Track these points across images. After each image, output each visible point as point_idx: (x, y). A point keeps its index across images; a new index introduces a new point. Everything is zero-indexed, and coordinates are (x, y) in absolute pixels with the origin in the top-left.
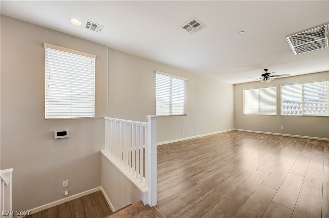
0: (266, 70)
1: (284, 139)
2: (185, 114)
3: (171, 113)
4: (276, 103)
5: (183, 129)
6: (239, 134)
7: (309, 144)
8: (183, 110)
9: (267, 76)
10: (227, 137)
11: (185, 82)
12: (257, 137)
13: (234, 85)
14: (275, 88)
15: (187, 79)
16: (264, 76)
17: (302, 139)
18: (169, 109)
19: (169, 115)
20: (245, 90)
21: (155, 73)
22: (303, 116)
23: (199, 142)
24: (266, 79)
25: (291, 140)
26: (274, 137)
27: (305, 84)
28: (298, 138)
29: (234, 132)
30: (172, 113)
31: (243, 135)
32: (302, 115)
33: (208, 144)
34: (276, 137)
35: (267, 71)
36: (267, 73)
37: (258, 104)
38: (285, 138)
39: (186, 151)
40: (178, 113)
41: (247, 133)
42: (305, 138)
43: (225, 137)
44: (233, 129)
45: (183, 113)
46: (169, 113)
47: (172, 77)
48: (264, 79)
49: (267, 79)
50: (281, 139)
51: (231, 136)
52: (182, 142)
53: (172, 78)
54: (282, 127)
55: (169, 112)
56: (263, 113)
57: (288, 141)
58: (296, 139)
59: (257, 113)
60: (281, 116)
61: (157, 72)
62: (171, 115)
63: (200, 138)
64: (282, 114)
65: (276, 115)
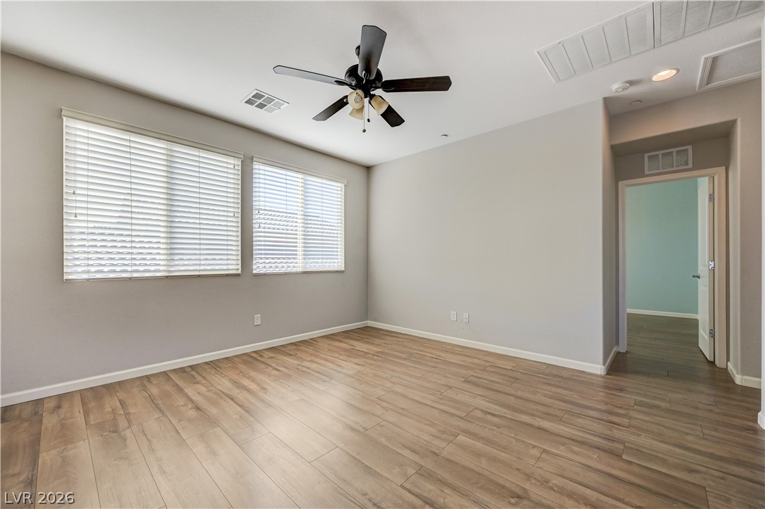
64: (254, 272)
65: (239, 272)
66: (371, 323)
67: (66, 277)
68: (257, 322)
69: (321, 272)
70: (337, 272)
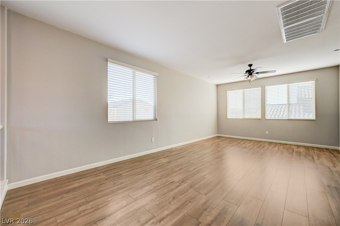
0: (250, 65)
1: (270, 146)
2: (155, 119)
3: (134, 118)
4: (261, 105)
5: (153, 138)
6: (222, 140)
7: (297, 152)
8: (153, 114)
9: (251, 73)
10: (208, 145)
11: (155, 78)
12: (241, 144)
13: (217, 85)
14: (260, 88)
15: (157, 74)
16: (248, 73)
17: (288, 145)
18: (132, 112)
19: (132, 120)
20: (229, 92)
21: (107, 62)
22: (288, 120)
23: (172, 154)
24: (250, 76)
25: (277, 147)
26: (259, 144)
27: (290, 85)
28: (284, 144)
29: (217, 138)
30: (136, 118)
31: (226, 142)
32: (287, 118)
33: (182, 158)
34: (261, 143)
35: (251, 67)
36: (251, 69)
37: (242, 108)
38: (271, 144)
39: (146, 171)
40: (144, 118)
41: (231, 139)
42: (290, 145)
43: (206, 146)
44: (217, 135)
45: (153, 118)
46: (132, 118)
47: (136, 69)
48: (249, 76)
49: (252, 76)
50: (267, 146)
51: (212, 144)
52: (150, 155)
53: (135, 71)
54: (267, 132)
55: (132, 116)
56: (247, 116)
57: (274, 148)
58: (282, 145)
59: (241, 117)
60: (266, 119)
61: (109, 60)
62: (134, 120)
63: (175, 148)
67: (227, 118)
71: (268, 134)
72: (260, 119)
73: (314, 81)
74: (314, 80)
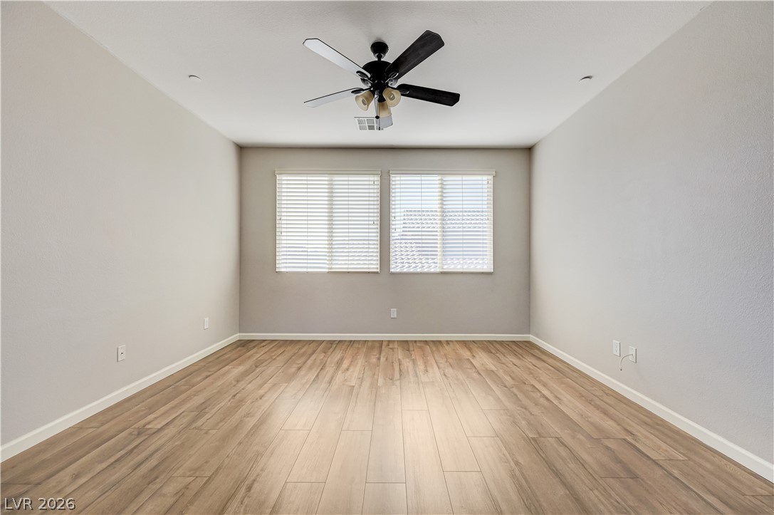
4: (378, 230)
13: (242, 150)
14: (377, 178)
22: (442, 273)
27: (445, 178)
32: (438, 270)
37: (324, 234)
44: (237, 337)
54: (393, 312)
60: (393, 274)
64: (392, 270)
65: (378, 270)
66: (532, 338)
67: (277, 270)
68: (394, 315)
69: (462, 273)
70: (483, 273)
71: (395, 316)
72: (377, 273)
73: (491, 177)
74: (490, 175)
